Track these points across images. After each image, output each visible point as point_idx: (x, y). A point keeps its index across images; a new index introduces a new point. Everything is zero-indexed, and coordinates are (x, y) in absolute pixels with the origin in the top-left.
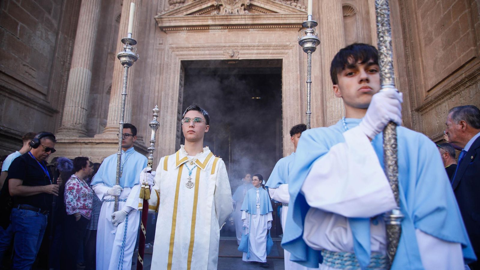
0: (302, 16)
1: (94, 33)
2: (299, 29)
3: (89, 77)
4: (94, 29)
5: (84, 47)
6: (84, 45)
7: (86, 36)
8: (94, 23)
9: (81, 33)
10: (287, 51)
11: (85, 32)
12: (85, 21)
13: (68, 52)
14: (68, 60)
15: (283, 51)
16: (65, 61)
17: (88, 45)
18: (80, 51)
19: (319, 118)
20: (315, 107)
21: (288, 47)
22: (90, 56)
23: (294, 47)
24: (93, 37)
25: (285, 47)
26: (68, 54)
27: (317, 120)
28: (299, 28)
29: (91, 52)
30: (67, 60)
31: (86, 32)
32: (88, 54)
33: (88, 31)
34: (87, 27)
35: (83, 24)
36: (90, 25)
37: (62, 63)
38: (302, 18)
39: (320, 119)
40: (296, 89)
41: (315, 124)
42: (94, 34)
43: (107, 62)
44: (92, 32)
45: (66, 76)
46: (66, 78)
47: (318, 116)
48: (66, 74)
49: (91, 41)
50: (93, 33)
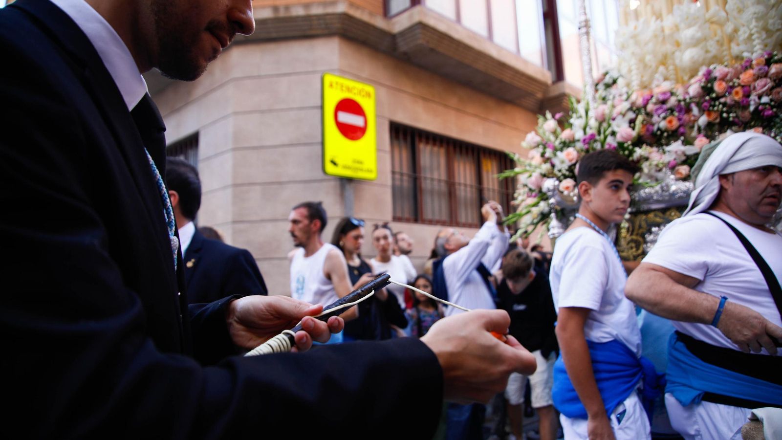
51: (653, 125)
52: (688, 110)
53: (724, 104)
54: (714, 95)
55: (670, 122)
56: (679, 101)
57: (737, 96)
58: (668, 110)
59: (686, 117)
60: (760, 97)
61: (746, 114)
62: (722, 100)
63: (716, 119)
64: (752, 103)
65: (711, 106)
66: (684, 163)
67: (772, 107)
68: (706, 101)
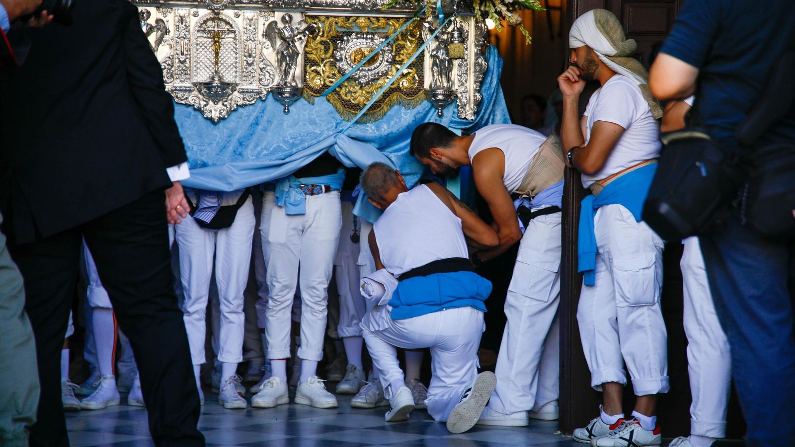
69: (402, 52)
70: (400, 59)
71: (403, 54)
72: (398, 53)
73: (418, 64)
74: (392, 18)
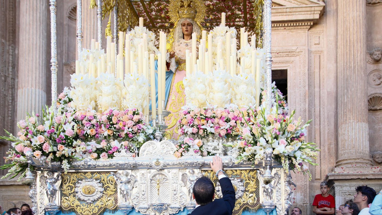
0: (313, 9)
1: (43, 39)
2: (309, 27)
3: (43, 100)
4: (43, 34)
5: (32, 60)
6: (33, 57)
7: (33, 44)
8: (42, 25)
9: (26, 40)
10: (292, 59)
11: (31, 39)
12: (29, 24)
13: (9, 63)
14: (11, 73)
15: (287, 59)
16: (7, 75)
17: (38, 56)
18: (29, 66)
19: (332, 146)
20: (326, 132)
21: (294, 53)
22: (42, 72)
23: (302, 53)
24: (43, 46)
25: (290, 53)
26: (9, 66)
27: (329, 149)
28: (309, 25)
29: (42, 66)
30: (9, 74)
31: (33, 39)
32: (39, 69)
33: (35, 38)
34: (33, 32)
35: (28, 27)
36: (36, 28)
37: (3, 78)
38: (312, 12)
39: (332, 148)
40: (303, 110)
41: (327, 153)
42: (44, 41)
43: (62, 76)
44: (40, 38)
45: (11, 96)
46: (11, 98)
47: (330, 144)
48: (10, 92)
49: (41, 52)
50: (41, 40)
51: (84, 130)
52: (101, 127)
53: (115, 128)
54: (111, 123)
55: (92, 131)
56: (98, 122)
57: (120, 125)
58: (92, 125)
59: (99, 130)
60: (129, 128)
61: (123, 134)
62: (115, 126)
63: (112, 134)
64: (125, 130)
65: (110, 127)
66: (96, 152)
67: (133, 134)
68: (108, 124)
69: (248, 186)
70: (248, 189)
71: (249, 187)
72: (246, 187)
73: (257, 192)
74: (243, 170)
